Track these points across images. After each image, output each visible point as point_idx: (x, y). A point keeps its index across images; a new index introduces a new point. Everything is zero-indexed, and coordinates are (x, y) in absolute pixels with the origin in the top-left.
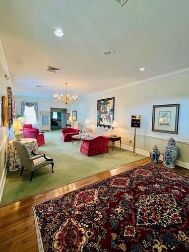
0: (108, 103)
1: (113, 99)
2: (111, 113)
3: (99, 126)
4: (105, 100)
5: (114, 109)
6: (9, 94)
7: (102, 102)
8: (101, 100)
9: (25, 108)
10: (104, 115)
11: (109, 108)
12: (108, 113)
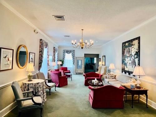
0: (133, 45)
1: (139, 38)
2: (136, 56)
3: (124, 72)
4: (129, 41)
5: (139, 52)
6: (41, 44)
7: (127, 44)
8: (125, 43)
9: (66, 55)
10: (129, 59)
11: (134, 50)
12: (133, 57)
